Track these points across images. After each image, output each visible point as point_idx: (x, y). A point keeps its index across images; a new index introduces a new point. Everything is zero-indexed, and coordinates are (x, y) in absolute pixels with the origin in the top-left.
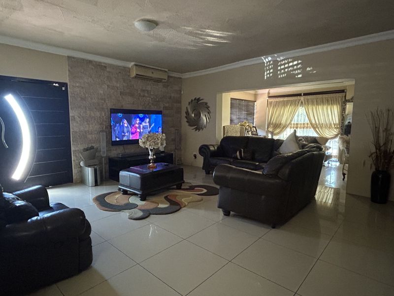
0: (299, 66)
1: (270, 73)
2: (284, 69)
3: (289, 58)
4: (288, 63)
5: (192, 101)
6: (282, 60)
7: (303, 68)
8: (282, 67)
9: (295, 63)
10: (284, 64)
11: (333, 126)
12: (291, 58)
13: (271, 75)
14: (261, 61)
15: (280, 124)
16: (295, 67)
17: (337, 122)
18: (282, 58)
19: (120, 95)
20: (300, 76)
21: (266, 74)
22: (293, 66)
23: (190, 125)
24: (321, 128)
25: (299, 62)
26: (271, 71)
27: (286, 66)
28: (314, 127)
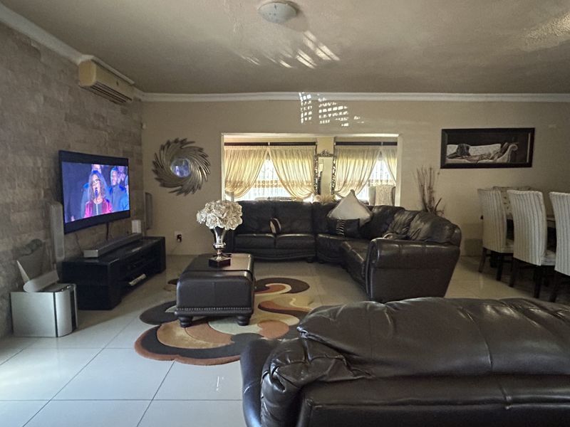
0: (345, 113)
1: (308, 116)
2: (327, 113)
3: (333, 101)
4: (332, 106)
5: (169, 143)
6: (324, 102)
7: (351, 116)
8: (325, 110)
9: (341, 108)
10: (327, 107)
11: (305, 184)
12: (335, 101)
13: (310, 118)
14: (296, 98)
15: (242, 182)
16: (341, 113)
17: (310, 179)
18: (324, 99)
19: (66, 120)
20: (346, 125)
21: (302, 116)
22: (338, 111)
23: (164, 185)
24: (293, 186)
25: (345, 108)
26: (310, 113)
27: (330, 110)
28: (286, 185)
